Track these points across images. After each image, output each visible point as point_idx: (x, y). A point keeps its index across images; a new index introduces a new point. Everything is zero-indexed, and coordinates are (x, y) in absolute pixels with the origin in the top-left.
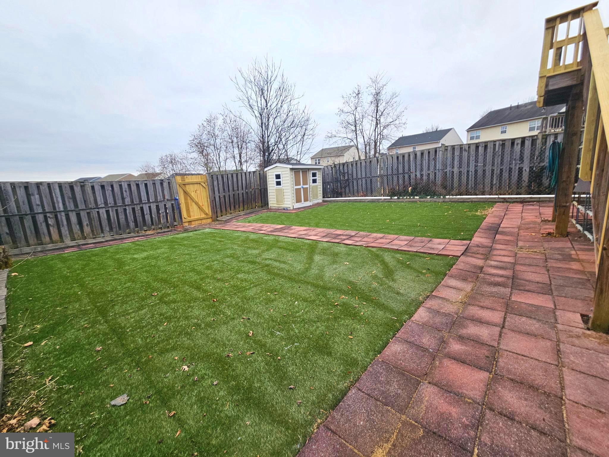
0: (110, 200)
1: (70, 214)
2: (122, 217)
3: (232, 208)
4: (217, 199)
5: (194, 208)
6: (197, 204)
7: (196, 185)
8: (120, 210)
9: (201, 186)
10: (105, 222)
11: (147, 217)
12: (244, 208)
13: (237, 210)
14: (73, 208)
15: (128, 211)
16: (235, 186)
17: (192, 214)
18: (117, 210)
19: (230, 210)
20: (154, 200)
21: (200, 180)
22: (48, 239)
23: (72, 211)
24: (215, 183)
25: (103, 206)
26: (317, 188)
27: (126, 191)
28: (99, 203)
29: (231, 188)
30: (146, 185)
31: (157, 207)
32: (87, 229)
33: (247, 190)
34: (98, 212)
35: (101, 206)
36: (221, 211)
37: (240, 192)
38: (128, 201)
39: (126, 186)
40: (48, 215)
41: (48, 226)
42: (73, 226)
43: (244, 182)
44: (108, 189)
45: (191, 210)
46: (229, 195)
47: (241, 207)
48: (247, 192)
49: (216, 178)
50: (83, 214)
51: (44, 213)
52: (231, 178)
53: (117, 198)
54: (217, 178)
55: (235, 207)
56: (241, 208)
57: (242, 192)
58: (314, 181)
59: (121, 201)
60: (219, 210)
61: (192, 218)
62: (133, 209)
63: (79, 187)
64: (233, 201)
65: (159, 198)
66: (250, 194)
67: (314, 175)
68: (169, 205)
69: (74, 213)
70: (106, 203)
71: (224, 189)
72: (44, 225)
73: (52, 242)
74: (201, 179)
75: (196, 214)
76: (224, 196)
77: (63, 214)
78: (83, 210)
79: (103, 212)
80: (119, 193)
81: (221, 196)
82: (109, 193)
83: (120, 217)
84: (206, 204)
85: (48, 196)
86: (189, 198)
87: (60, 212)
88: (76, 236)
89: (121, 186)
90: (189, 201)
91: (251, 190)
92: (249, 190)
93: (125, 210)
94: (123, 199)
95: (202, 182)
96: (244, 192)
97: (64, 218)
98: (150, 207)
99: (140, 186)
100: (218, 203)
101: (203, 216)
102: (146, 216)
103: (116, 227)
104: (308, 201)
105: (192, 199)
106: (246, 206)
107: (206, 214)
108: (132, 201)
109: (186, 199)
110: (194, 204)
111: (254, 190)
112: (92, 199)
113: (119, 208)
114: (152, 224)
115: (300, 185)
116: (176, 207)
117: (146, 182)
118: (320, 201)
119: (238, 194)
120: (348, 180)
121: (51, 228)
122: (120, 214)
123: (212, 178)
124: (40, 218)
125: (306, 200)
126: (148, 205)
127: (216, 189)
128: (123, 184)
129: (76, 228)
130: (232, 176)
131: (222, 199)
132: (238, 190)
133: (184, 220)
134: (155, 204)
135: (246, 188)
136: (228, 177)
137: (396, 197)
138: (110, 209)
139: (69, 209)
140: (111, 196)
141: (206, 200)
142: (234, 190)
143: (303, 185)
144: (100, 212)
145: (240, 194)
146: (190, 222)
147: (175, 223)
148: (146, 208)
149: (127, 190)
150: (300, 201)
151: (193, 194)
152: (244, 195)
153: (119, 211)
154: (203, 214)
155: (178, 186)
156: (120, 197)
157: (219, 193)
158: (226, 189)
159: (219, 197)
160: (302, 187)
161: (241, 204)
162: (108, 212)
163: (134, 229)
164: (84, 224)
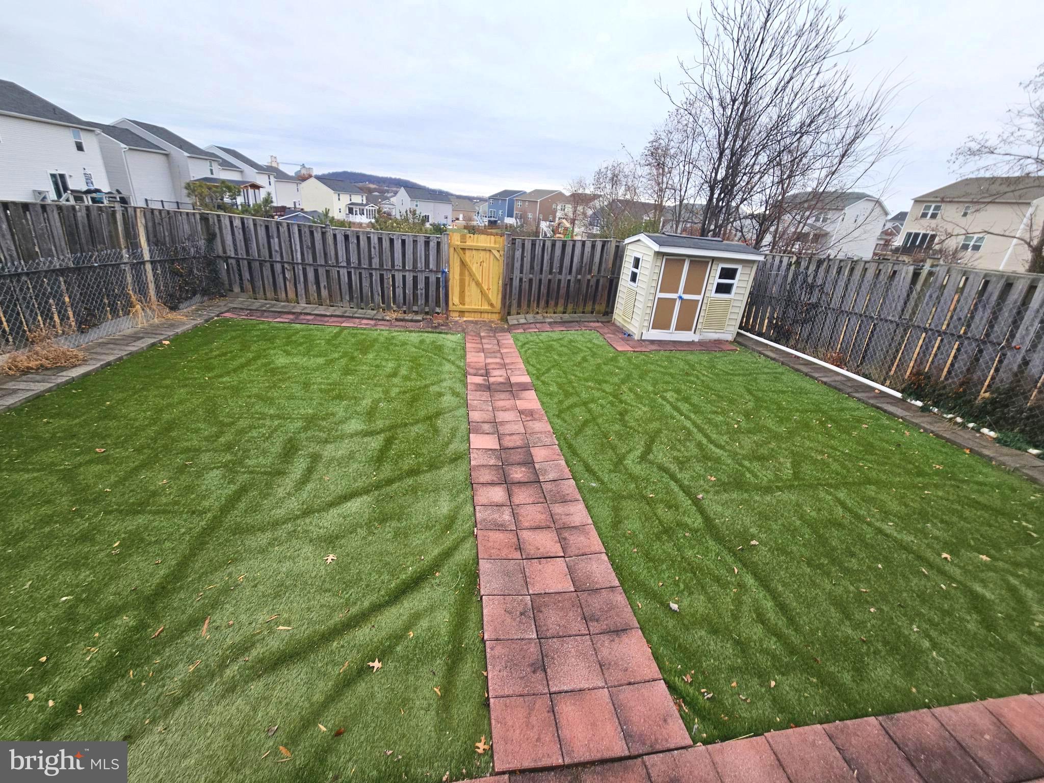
0: (354, 259)
1: (308, 268)
2: (366, 284)
3: (542, 303)
4: (516, 283)
5: (472, 292)
6: (478, 284)
7: (483, 253)
8: (365, 274)
9: (492, 257)
10: (345, 287)
11: (399, 291)
12: (566, 307)
13: (551, 310)
14: (311, 262)
15: (374, 278)
16: (556, 264)
17: (467, 299)
18: (360, 274)
19: (538, 306)
20: (411, 268)
21: (493, 245)
22: (284, 295)
23: (310, 265)
24: (518, 254)
25: (345, 264)
26: (728, 306)
27: (374, 248)
28: (340, 260)
29: (546, 267)
30: (403, 242)
31: (415, 279)
32: (324, 293)
33: (579, 277)
34: (338, 272)
35: (342, 264)
36: (519, 305)
37: (564, 277)
38: (376, 262)
39: (376, 241)
40: (286, 266)
41: (285, 278)
42: (310, 285)
43: (576, 260)
44: (353, 240)
45: (467, 293)
46: (540, 280)
47: (559, 305)
48: (579, 280)
49: (520, 245)
50: (322, 271)
51: (282, 262)
52: (550, 249)
53: (362, 256)
54: (523, 245)
55: (547, 303)
56: (560, 308)
57: (569, 277)
58: (723, 289)
59: (367, 262)
60: (515, 303)
61: (466, 307)
62: (382, 276)
63: (320, 234)
64: (545, 291)
65: (419, 265)
66: (585, 286)
67: (729, 274)
68: (433, 279)
69: (312, 269)
70: (348, 261)
71: (532, 267)
72: (281, 276)
73: (287, 301)
74: (495, 242)
75: (474, 301)
76: (531, 280)
77: (300, 267)
78: (321, 265)
79: (343, 272)
80: (366, 250)
81: (524, 280)
82: (353, 247)
83: (364, 284)
84: (495, 287)
85: (288, 243)
86: (467, 273)
87: (298, 264)
88: (312, 299)
89: (369, 238)
90: (467, 278)
91: (589, 277)
92: (584, 276)
93: (371, 275)
94: (370, 258)
95: (494, 248)
96: (573, 279)
97: (301, 272)
98: (404, 277)
99: (395, 242)
100: (515, 291)
101: (486, 307)
102: (397, 290)
103: (357, 298)
104: (690, 330)
105: (471, 275)
106: (570, 306)
107: (492, 305)
108: (381, 264)
109: (462, 274)
110: (473, 285)
111: (595, 279)
112: (333, 253)
113: (363, 272)
114: (405, 303)
115: (677, 292)
116: (443, 284)
117: (403, 238)
118: (730, 337)
119: (560, 281)
120: (815, 306)
121: (288, 283)
122: (364, 280)
123: (514, 244)
124: (278, 267)
125: (684, 325)
126: (401, 274)
127: (517, 265)
128: (372, 236)
129: (312, 288)
130: (553, 245)
131: (526, 286)
132: (560, 273)
133: (451, 307)
134: (412, 274)
135: (579, 272)
136: (544, 245)
137: (919, 404)
138: (353, 271)
139: (306, 262)
140: (356, 252)
141: (496, 280)
142: (551, 272)
143: (684, 293)
144: (341, 273)
145: (562, 282)
146: (462, 313)
147: (438, 310)
148: (399, 277)
149: (377, 246)
150: (666, 326)
151: (474, 268)
152: (572, 284)
153: (363, 276)
154: (486, 303)
155: (452, 250)
156: (367, 254)
157: (521, 272)
158: (537, 268)
159: (521, 280)
160: (680, 297)
161: (561, 301)
162: (349, 274)
163: (379, 305)
164: (322, 286)
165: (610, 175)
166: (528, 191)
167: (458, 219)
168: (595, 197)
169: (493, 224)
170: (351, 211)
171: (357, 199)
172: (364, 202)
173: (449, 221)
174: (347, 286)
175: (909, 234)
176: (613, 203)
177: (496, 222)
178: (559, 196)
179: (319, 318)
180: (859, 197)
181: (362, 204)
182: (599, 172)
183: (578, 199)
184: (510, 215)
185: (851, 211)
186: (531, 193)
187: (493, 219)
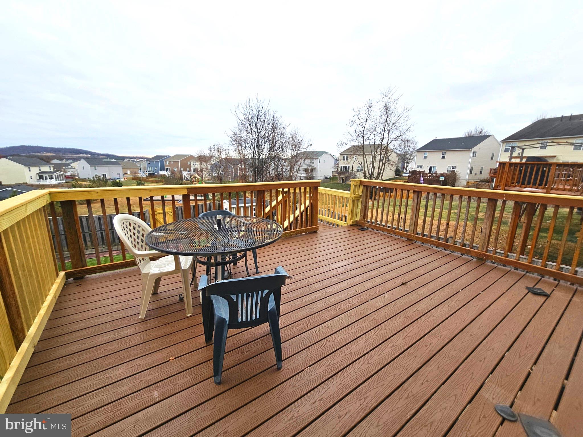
32: (89, 244)
35: (98, 230)
49: (180, 209)
50: (87, 235)
78: (87, 232)
95: (169, 212)
112: (92, 226)
138: (103, 232)
144: (97, 234)
162: (102, 233)
163: (118, 244)
164: (88, 240)
165: (216, 149)
166: (172, 156)
167: (126, 174)
168: (211, 157)
169: (152, 175)
170: (41, 177)
171: (46, 169)
172: (52, 170)
173: (121, 176)
174: (101, 239)
175: (341, 167)
176: (221, 160)
177: (153, 174)
178: (191, 157)
179: (90, 255)
180: (323, 153)
181: (51, 172)
182: (211, 148)
183: (202, 159)
184: (162, 169)
185: (321, 158)
186: (173, 157)
187: (151, 172)
